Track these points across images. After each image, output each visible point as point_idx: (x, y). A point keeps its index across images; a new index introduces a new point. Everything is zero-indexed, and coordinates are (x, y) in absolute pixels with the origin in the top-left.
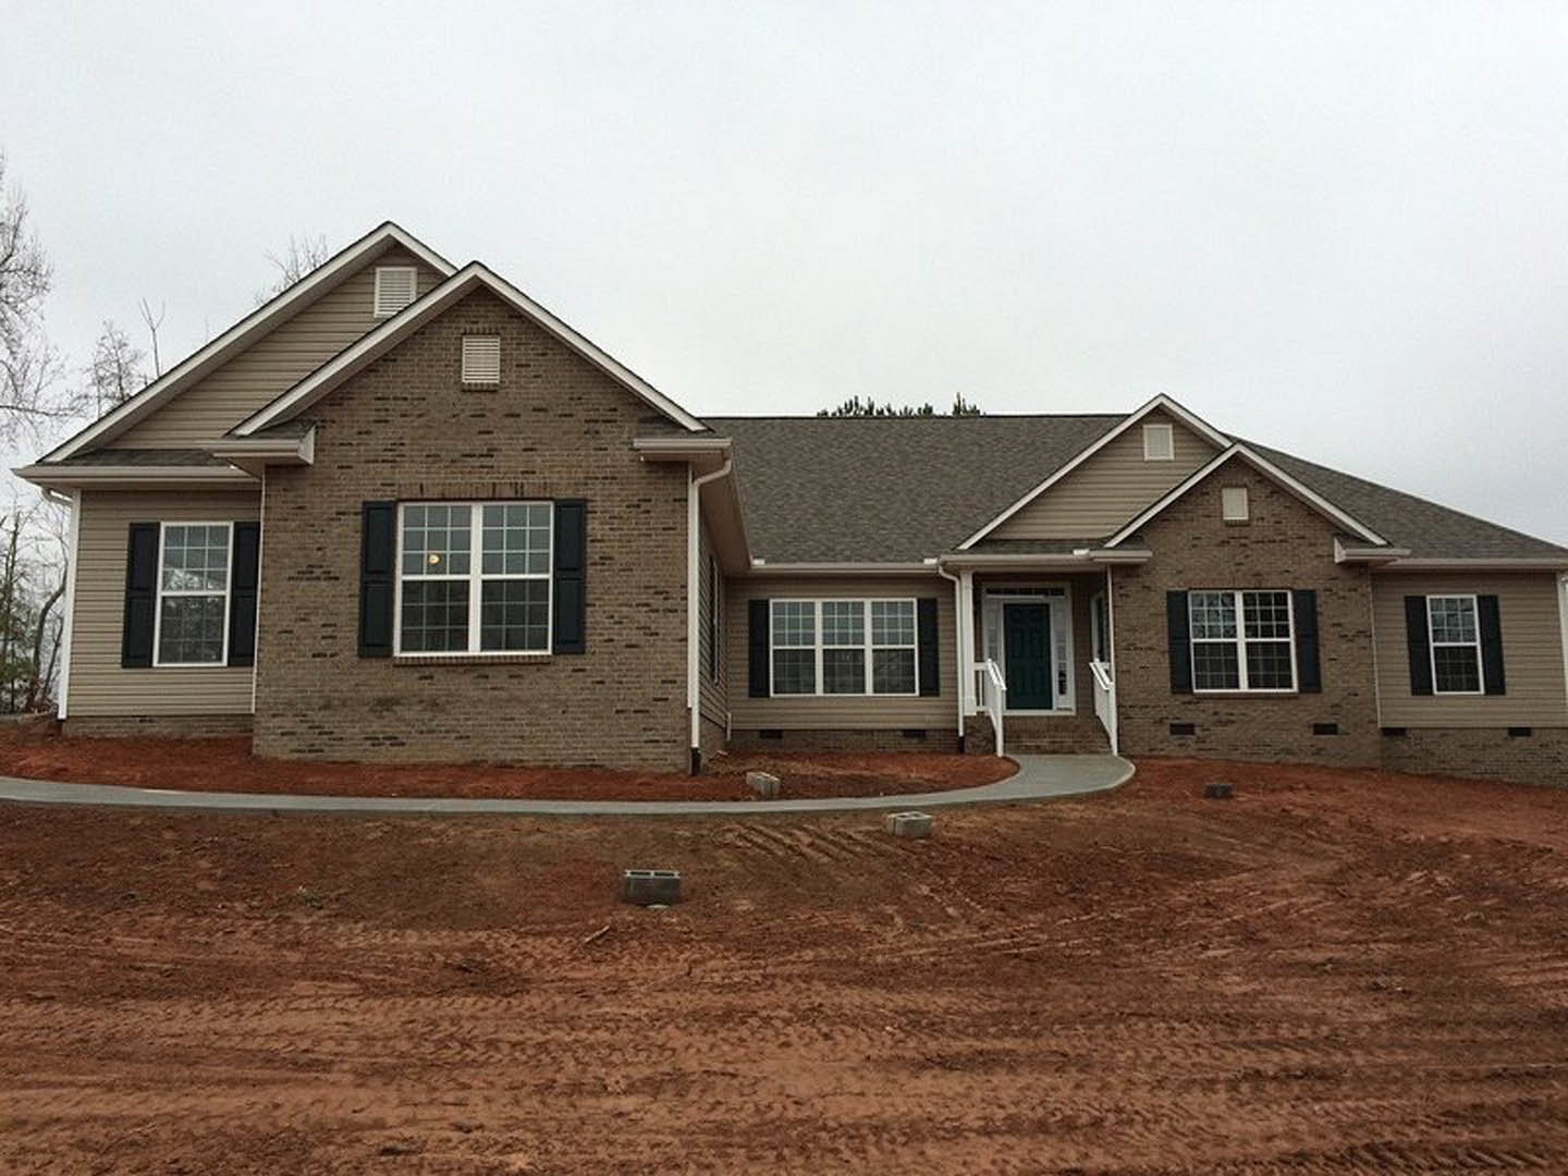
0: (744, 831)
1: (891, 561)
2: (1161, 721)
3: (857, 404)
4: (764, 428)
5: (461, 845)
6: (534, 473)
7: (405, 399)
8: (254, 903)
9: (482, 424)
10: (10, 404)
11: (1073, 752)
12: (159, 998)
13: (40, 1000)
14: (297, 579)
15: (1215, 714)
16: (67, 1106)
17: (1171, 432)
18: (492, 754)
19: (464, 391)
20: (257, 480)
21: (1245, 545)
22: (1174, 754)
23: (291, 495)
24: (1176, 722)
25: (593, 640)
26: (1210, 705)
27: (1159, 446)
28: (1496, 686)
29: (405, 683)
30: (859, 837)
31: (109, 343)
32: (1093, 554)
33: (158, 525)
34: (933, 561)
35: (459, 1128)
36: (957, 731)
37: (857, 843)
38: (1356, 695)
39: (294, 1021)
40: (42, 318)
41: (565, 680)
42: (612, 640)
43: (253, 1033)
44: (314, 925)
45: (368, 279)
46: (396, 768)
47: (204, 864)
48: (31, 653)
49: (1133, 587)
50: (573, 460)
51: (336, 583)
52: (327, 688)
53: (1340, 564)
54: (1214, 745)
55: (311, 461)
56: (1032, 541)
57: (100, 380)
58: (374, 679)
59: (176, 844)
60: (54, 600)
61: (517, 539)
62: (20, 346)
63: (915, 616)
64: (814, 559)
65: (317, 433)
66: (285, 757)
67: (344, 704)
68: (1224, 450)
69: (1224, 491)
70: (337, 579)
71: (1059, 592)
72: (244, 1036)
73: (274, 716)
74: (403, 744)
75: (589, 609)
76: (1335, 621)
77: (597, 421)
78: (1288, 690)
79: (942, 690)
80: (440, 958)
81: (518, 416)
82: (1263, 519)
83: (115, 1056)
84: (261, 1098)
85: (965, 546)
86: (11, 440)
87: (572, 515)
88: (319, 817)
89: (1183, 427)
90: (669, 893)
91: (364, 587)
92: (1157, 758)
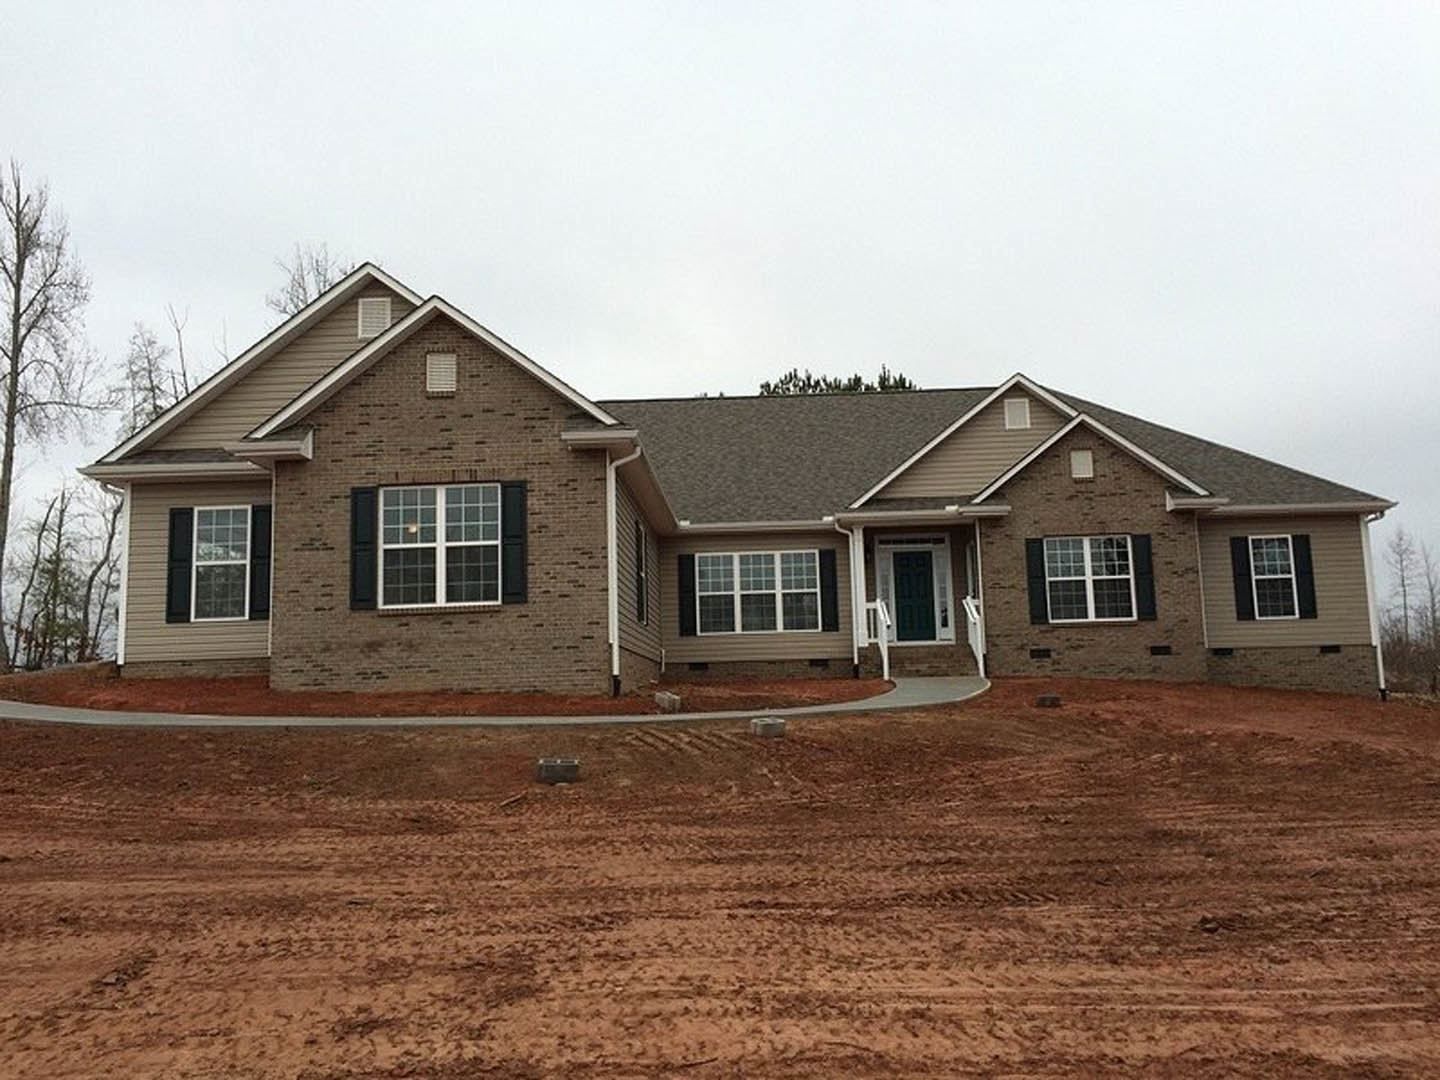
0: (640, 734)
1: (794, 519)
2: (1022, 648)
3: (796, 376)
4: (694, 407)
5: (424, 749)
6: (484, 460)
7: (382, 405)
8: (272, 787)
9: (443, 424)
10: (58, 400)
11: (947, 675)
12: (210, 839)
13: (130, 842)
14: (302, 550)
15: (1068, 640)
16: (159, 888)
17: (1027, 405)
18: (455, 683)
19: (428, 398)
20: (268, 472)
21: (1091, 499)
22: (1034, 675)
23: (296, 483)
24: (1035, 647)
25: (534, 592)
26: (1063, 632)
27: (1018, 416)
28: (1309, 611)
29: (389, 628)
30: (728, 737)
31: (139, 341)
32: (961, 510)
33: (192, 509)
34: (831, 518)
35: (396, 893)
36: (852, 659)
37: (725, 740)
38: (1186, 621)
39: (299, 848)
40: (84, 326)
41: (512, 624)
42: (548, 592)
43: (272, 854)
44: (314, 800)
45: (353, 308)
46: (381, 696)
47: (236, 763)
48: (80, 615)
49: (996, 536)
50: (516, 450)
51: (332, 552)
52: (327, 635)
53: (1172, 511)
54: (1066, 666)
55: (310, 457)
56: (911, 500)
57: (133, 375)
58: (363, 627)
59: (215, 751)
60: (99, 568)
61: (472, 514)
62: (65, 349)
63: (817, 564)
64: (732, 519)
65: (314, 435)
66: (294, 690)
67: (340, 646)
68: (1071, 419)
69: (1073, 454)
70: (332, 549)
71: (942, 541)
72: (266, 856)
73: (286, 658)
74: (386, 677)
75: (530, 568)
76: (1168, 559)
77: (533, 419)
78: (1129, 619)
79: (841, 626)
80: (400, 815)
81: (471, 416)
82: (1104, 476)
83: (185, 866)
84: (278, 883)
85: (856, 505)
86: (59, 431)
87: (515, 494)
88: (319, 731)
89: (1037, 400)
90: (571, 775)
91: (354, 553)
92: (1019, 678)
